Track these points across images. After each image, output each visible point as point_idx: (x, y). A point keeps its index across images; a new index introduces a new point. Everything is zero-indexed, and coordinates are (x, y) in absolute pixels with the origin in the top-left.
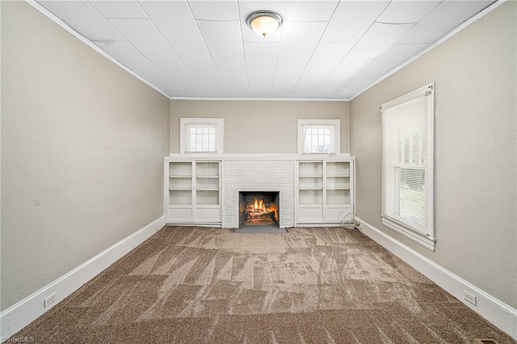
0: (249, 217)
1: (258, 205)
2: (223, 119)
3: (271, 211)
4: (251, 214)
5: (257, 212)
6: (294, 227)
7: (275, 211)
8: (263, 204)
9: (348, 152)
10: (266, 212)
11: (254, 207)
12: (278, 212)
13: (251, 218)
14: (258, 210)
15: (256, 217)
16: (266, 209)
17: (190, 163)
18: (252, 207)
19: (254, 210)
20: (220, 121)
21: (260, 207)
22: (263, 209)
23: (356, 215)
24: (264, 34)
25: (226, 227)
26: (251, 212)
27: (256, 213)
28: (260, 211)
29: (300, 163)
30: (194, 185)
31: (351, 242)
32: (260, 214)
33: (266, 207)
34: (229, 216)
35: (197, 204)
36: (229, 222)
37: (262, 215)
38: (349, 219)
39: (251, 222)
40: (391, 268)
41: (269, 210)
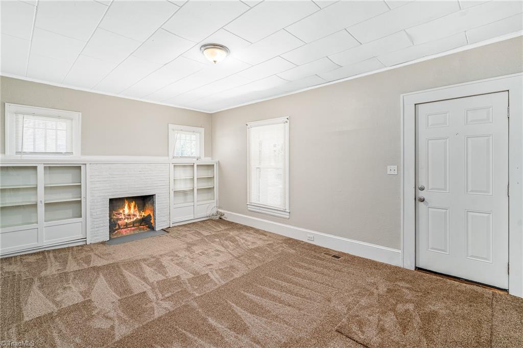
0: (117, 227)
1: (130, 208)
2: (80, 113)
3: (146, 215)
4: (120, 222)
5: (128, 219)
6: (170, 227)
7: (152, 215)
8: (135, 206)
9: (210, 157)
10: (139, 218)
11: (124, 211)
12: (154, 215)
13: (119, 228)
14: (129, 215)
15: (126, 225)
16: (139, 212)
17: (35, 168)
18: (121, 212)
19: (123, 217)
20: (77, 116)
21: (132, 211)
22: (135, 214)
23: (219, 208)
24: (215, 62)
25: (93, 242)
26: (120, 219)
27: (126, 221)
28: (132, 217)
29: (174, 166)
30: (41, 197)
31: (226, 228)
32: (132, 220)
33: (140, 210)
34: (96, 229)
35: (45, 221)
36: (96, 236)
37: (134, 223)
38: (214, 212)
39: (120, 233)
40: (264, 236)
41: (143, 214)
